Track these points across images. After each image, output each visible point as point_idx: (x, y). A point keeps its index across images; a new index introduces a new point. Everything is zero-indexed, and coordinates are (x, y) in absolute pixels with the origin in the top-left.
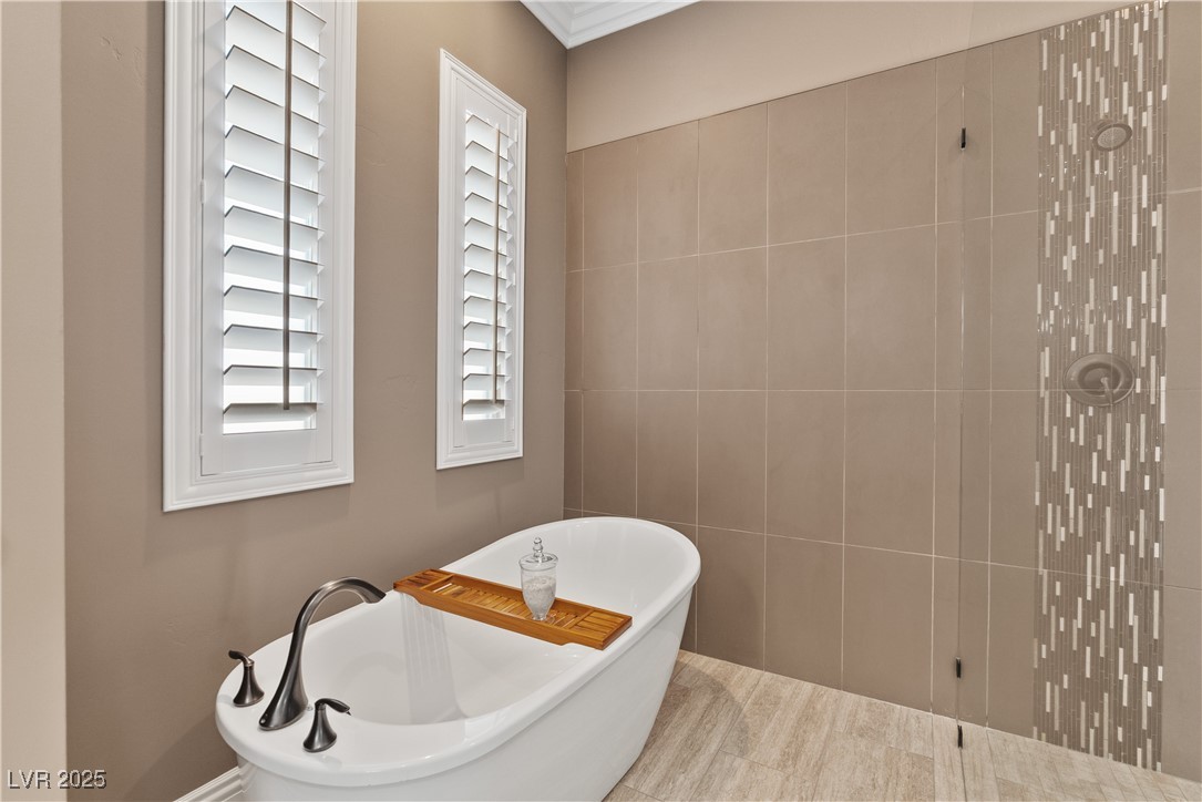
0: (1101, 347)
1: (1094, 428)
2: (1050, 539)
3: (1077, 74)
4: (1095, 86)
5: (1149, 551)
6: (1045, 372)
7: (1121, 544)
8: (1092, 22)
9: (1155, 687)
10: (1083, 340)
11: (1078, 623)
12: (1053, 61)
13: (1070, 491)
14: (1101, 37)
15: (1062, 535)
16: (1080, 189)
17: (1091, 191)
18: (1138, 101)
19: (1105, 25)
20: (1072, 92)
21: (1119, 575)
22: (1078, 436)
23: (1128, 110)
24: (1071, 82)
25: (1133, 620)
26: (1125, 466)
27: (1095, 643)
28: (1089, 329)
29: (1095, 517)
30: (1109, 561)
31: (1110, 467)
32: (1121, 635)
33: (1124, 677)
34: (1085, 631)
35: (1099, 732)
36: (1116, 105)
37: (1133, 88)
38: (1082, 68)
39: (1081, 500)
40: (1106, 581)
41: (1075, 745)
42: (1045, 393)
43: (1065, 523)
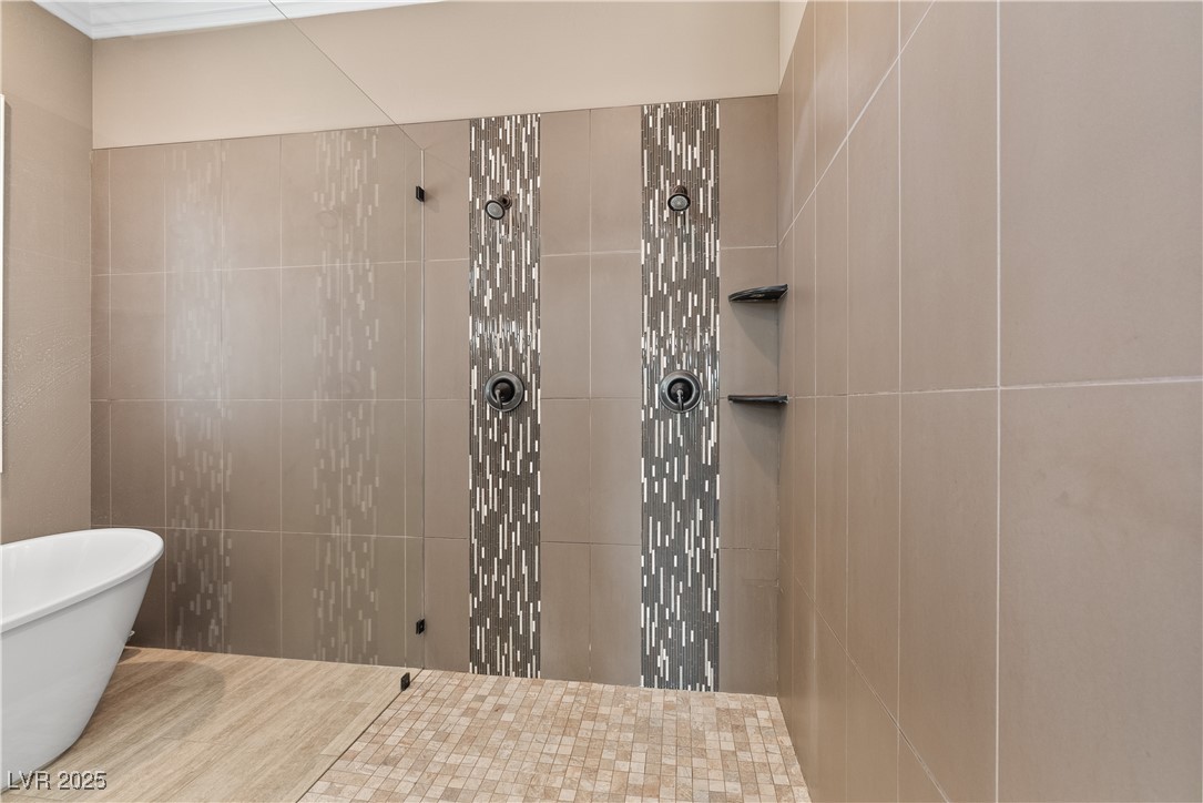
0: (506, 369)
1: (503, 428)
2: (478, 515)
3: (492, 158)
4: (502, 168)
5: (533, 518)
6: (474, 386)
7: (518, 516)
8: (500, 120)
9: (537, 616)
10: (495, 365)
11: (495, 578)
12: (478, 145)
13: (489, 477)
14: (505, 132)
15: (485, 513)
16: (493, 246)
17: (499, 248)
18: (524, 184)
19: (507, 123)
20: (488, 172)
21: (517, 538)
22: (493, 434)
23: (520, 191)
24: (488, 162)
25: (525, 570)
26: (519, 455)
27: (503, 590)
28: (499, 353)
29: (502, 495)
30: (512, 527)
31: (511, 457)
32: (517, 584)
33: (520, 613)
34: (498, 583)
35: (507, 657)
36: (513, 185)
37: (522, 174)
38: (494, 153)
39: (496, 484)
40: (510, 543)
41: (493, 672)
42: (474, 402)
43: (487, 502)
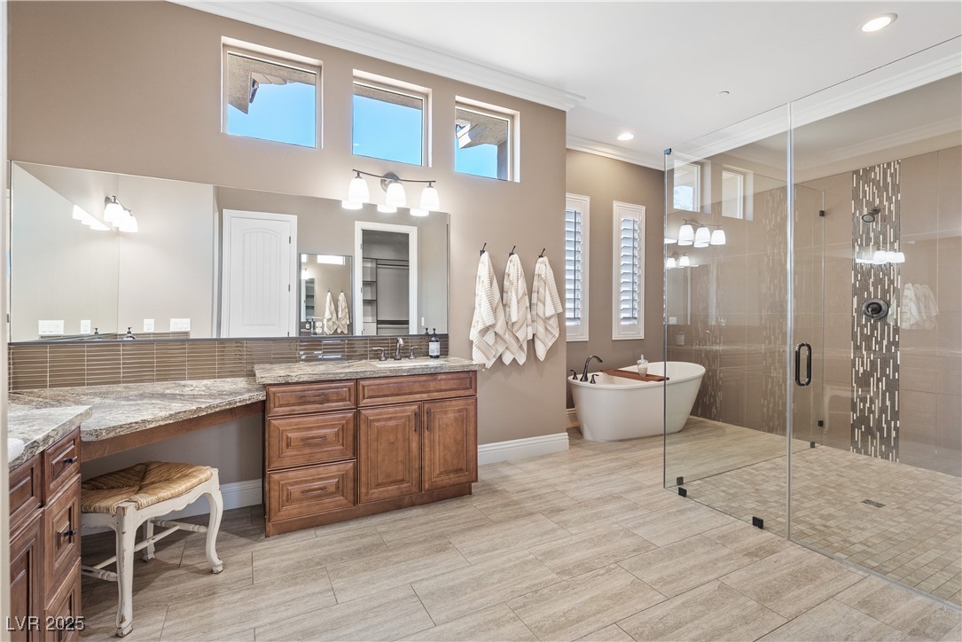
0: (876, 297)
1: (874, 328)
2: (857, 372)
3: (867, 188)
4: (874, 193)
5: (894, 376)
6: (855, 306)
7: (883, 373)
8: (872, 168)
9: (896, 429)
10: (869, 294)
11: (868, 405)
12: (858, 183)
13: (864, 353)
14: (875, 174)
15: (861, 371)
16: (868, 233)
17: (872, 235)
18: (889, 199)
19: (877, 170)
20: (865, 196)
21: (883, 385)
22: (867, 331)
23: (886, 203)
24: (864, 192)
25: (888, 403)
26: (885, 342)
27: (873, 412)
28: (872, 289)
29: (873, 363)
30: (879, 380)
31: (880, 343)
32: (883, 410)
33: (884, 425)
34: (870, 408)
35: (876, 447)
36: (881, 202)
37: (888, 194)
38: (869, 186)
39: (869, 357)
40: (878, 387)
41: (866, 453)
42: (855, 314)
43: (863, 366)
